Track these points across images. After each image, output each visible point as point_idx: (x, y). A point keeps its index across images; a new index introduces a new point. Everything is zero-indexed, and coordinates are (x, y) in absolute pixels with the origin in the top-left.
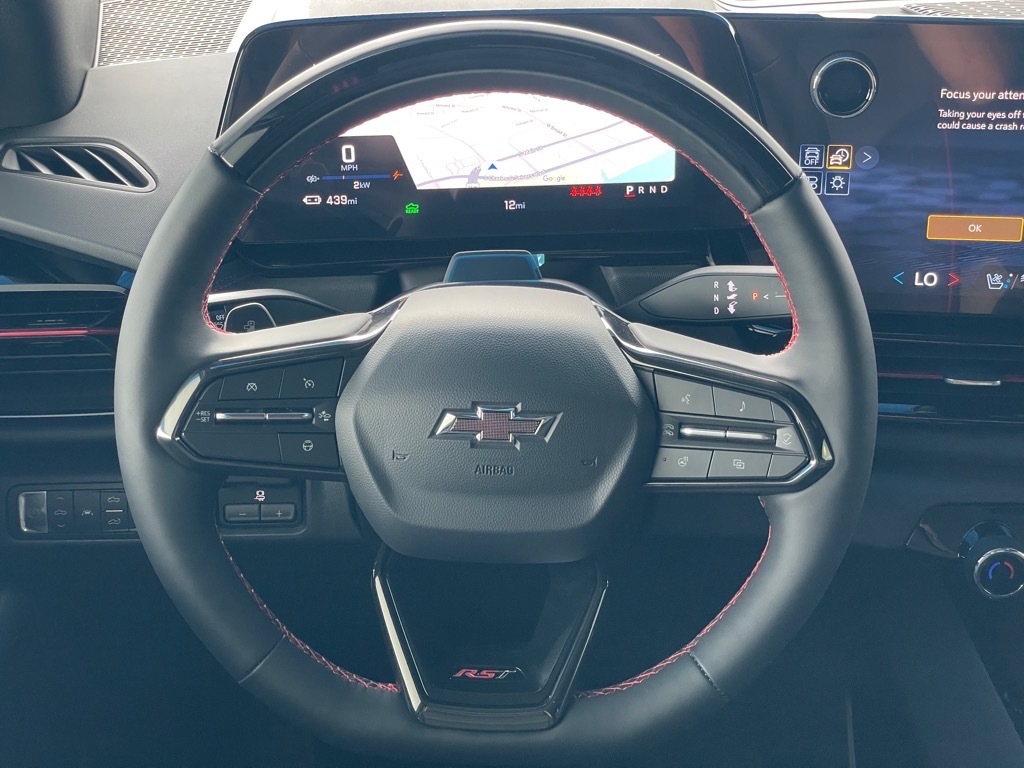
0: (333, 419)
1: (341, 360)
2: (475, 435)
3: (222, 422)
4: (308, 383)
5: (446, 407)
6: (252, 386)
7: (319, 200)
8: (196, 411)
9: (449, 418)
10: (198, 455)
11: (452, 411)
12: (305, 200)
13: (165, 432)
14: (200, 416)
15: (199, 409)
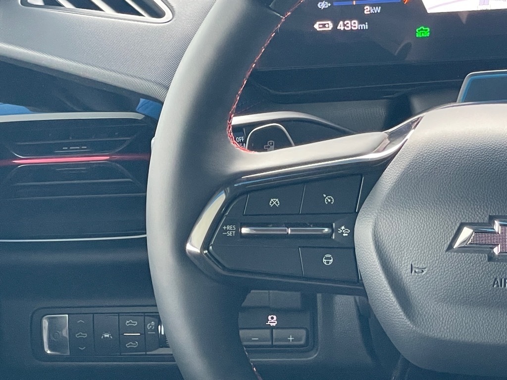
0: (352, 234)
1: (360, 176)
2: (493, 248)
3: (247, 236)
4: (328, 199)
5: (463, 221)
6: (275, 202)
7: (330, 26)
8: (223, 226)
9: (467, 232)
10: (224, 268)
11: (470, 225)
12: (316, 26)
13: (194, 246)
14: (226, 231)
15: (225, 224)
